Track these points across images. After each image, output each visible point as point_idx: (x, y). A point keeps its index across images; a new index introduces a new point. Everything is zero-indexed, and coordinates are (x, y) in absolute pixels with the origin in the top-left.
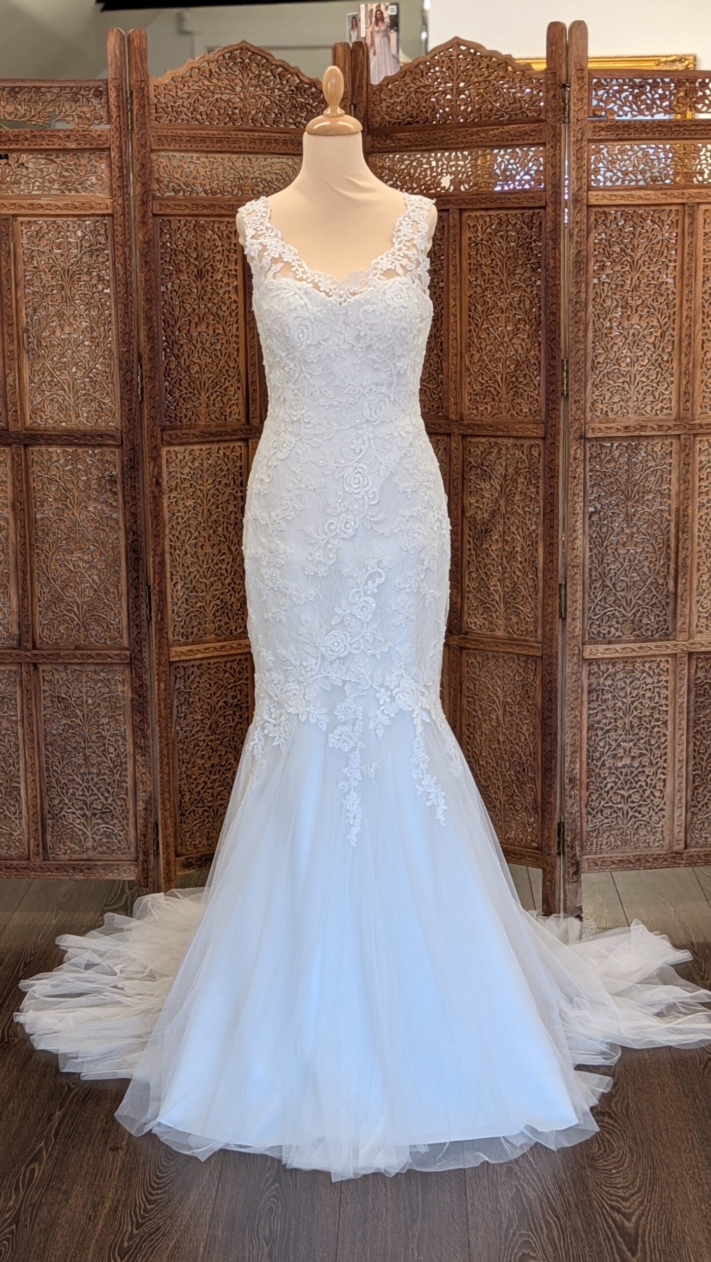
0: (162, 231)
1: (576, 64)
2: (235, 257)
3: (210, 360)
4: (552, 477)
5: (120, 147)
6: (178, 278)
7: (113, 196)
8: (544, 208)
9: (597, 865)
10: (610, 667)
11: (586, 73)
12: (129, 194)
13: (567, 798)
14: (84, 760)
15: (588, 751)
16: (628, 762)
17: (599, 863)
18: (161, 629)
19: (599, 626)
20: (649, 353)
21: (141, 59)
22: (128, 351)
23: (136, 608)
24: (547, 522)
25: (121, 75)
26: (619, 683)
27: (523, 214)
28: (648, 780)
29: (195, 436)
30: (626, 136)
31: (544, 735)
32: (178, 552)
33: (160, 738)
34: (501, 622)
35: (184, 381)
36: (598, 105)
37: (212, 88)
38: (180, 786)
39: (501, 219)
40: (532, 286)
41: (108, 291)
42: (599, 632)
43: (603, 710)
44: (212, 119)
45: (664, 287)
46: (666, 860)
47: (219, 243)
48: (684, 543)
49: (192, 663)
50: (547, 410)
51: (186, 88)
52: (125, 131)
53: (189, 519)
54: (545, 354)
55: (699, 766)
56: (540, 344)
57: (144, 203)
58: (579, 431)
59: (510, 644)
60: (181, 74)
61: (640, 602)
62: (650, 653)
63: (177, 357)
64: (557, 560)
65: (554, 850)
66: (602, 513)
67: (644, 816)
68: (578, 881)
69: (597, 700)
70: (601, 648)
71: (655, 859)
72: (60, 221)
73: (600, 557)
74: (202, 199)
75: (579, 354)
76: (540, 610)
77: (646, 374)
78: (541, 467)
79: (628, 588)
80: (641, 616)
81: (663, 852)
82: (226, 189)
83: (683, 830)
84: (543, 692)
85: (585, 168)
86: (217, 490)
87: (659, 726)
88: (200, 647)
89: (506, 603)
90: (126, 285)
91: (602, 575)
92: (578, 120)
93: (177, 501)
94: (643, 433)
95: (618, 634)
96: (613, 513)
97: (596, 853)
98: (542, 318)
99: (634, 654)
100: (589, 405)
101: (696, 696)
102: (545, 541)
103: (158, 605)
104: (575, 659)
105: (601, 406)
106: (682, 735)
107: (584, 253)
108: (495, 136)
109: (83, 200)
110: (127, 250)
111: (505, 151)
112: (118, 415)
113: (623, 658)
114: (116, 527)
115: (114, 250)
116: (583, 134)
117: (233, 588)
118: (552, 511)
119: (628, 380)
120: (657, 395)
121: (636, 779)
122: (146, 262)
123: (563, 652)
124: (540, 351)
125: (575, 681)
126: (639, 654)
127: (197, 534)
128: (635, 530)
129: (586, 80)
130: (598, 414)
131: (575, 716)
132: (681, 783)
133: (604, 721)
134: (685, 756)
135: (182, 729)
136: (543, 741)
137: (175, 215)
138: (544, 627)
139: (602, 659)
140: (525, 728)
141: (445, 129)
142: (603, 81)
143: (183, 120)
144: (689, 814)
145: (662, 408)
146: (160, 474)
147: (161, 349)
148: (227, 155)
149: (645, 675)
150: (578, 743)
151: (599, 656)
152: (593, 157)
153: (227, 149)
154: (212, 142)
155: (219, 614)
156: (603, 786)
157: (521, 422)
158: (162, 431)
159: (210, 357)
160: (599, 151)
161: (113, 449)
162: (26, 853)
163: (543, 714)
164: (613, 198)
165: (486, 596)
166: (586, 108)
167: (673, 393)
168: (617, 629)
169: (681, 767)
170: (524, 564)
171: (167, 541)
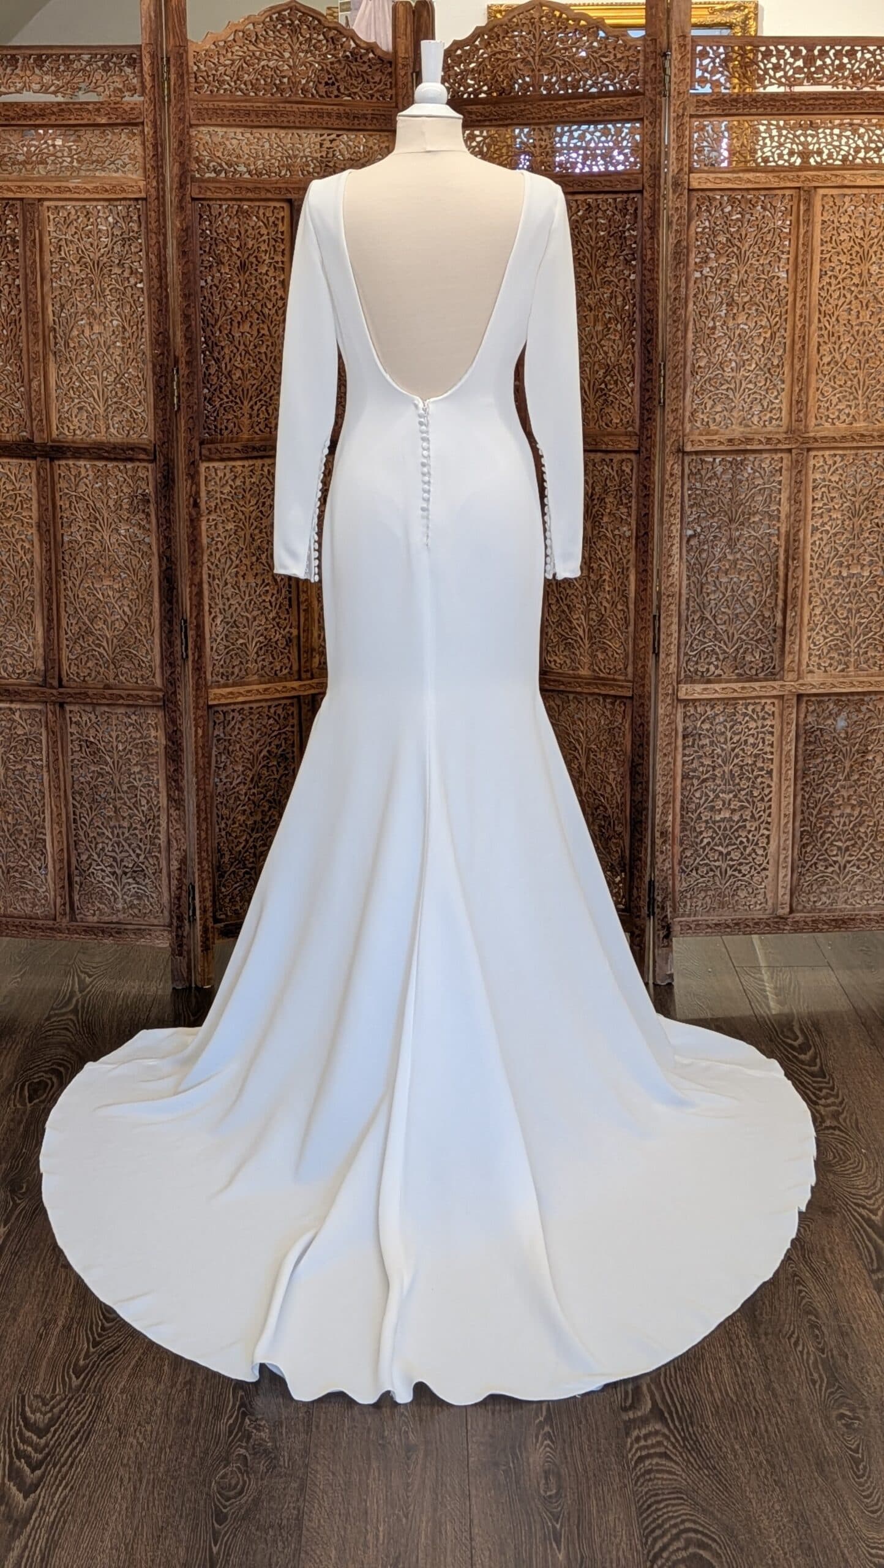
0: (201, 217)
1: (677, 29)
2: (283, 247)
3: (254, 365)
4: (648, 495)
5: (154, 122)
6: (219, 271)
7: (146, 177)
8: (641, 192)
9: (690, 928)
10: (708, 709)
11: (689, 40)
12: (164, 176)
13: (657, 854)
14: (115, 812)
15: (682, 801)
16: (727, 815)
17: (693, 926)
18: (199, 669)
19: (697, 663)
20: (756, 357)
21: (179, 21)
22: (162, 354)
23: (170, 642)
24: (640, 545)
25: (156, 40)
26: (718, 727)
27: (615, 200)
28: (750, 836)
29: (237, 450)
30: (734, 111)
31: (633, 783)
32: (217, 581)
33: (197, 790)
34: (586, 660)
35: (224, 388)
36: (702, 76)
37: (258, 54)
38: (219, 844)
39: (589, 205)
40: (625, 280)
41: (139, 285)
42: (697, 671)
43: (701, 757)
44: (258, 90)
45: (775, 282)
46: (768, 925)
47: (264, 231)
48: (794, 571)
49: (232, 707)
50: (642, 419)
51: (229, 54)
52: (158, 103)
53: (229, 544)
54: (641, 358)
55: (807, 822)
56: (633, 345)
57: (182, 186)
58: (676, 444)
59: (596, 684)
60: (223, 38)
61: (743, 636)
62: (754, 694)
63: (217, 361)
64: (651, 588)
65: (645, 911)
66: (702, 537)
67: (744, 875)
68: (669, 946)
69: (693, 746)
70: (699, 687)
71: (756, 924)
72: (87, 204)
73: (699, 586)
74: (246, 181)
75: (678, 357)
76: (631, 645)
77: (753, 380)
78: (633, 485)
79: (731, 621)
80: (745, 652)
81: (765, 917)
82: (273, 169)
83: (788, 892)
84: (634, 736)
85: (687, 147)
86: (261, 512)
87: (762, 776)
88: (242, 689)
89: (590, 638)
90: (160, 279)
91: (702, 607)
92: (679, 93)
93: (216, 525)
94: (749, 447)
95: (718, 672)
96: (715, 537)
97: (689, 916)
98: (637, 316)
99: (735, 695)
100: (688, 414)
101: (805, 744)
102: (636, 567)
103: (196, 641)
104: (668, 700)
105: (702, 416)
106: (789, 786)
107: (684, 244)
108: (584, 110)
109: (114, 183)
110: (161, 238)
111: (596, 128)
112: (151, 427)
113: (723, 699)
114: (149, 552)
115: (147, 240)
116: (684, 109)
117: (278, 624)
118: (646, 533)
119: (733, 386)
120: (765, 404)
121: (736, 834)
122: (184, 253)
123: (656, 692)
124: (633, 353)
125: (669, 724)
126: (741, 695)
127: (238, 562)
128: (738, 556)
129: (689, 48)
130: (698, 424)
131: (669, 763)
132: (786, 840)
133: (701, 769)
134: (792, 810)
135: (221, 781)
136: (633, 791)
137: (216, 200)
138: (634, 663)
139: (699, 700)
140: (611, 776)
141: (525, 102)
142: (708, 49)
143: (225, 90)
144: (795, 876)
145: (771, 419)
146: (198, 493)
147: (200, 351)
148: (275, 130)
149: (747, 718)
150: (671, 793)
151: (696, 696)
152: (696, 135)
153: (274, 123)
154: (257, 116)
155: (262, 652)
156: (698, 841)
157: (610, 434)
158: (202, 443)
159: (254, 361)
160: (702, 129)
161: (145, 464)
162: (53, 912)
163: (633, 761)
164: (718, 181)
165: (568, 630)
166: (688, 79)
167: (784, 401)
168: (717, 667)
169: (788, 822)
170: (613, 594)
171: (205, 569)
